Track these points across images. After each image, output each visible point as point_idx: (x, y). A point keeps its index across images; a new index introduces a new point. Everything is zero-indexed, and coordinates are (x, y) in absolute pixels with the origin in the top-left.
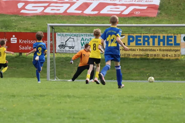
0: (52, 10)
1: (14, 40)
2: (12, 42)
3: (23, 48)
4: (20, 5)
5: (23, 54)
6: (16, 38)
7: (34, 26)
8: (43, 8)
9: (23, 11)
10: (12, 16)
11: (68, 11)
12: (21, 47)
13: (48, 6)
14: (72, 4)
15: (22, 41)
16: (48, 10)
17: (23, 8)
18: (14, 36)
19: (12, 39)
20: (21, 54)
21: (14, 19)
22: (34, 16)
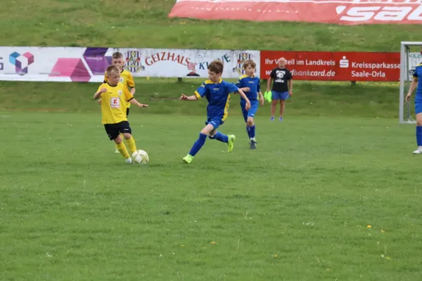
0: (386, 16)
1: (344, 63)
2: (341, 66)
3: (357, 75)
4: (340, 10)
5: (357, 82)
6: (347, 61)
7: (363, 41)
8: (373, 14)
9: (344, 18)
10: (328, 25)
11: (410, 18)
12: (355, 73)
13: (380, 10)
14: (415, 7)
15: (355, 65)
16: (381, 17)
17: (344, 14)
18: (344, 57)
19: (341, 61)
20: (354, 82)
21: (332, 30)
22: (360, 25)
